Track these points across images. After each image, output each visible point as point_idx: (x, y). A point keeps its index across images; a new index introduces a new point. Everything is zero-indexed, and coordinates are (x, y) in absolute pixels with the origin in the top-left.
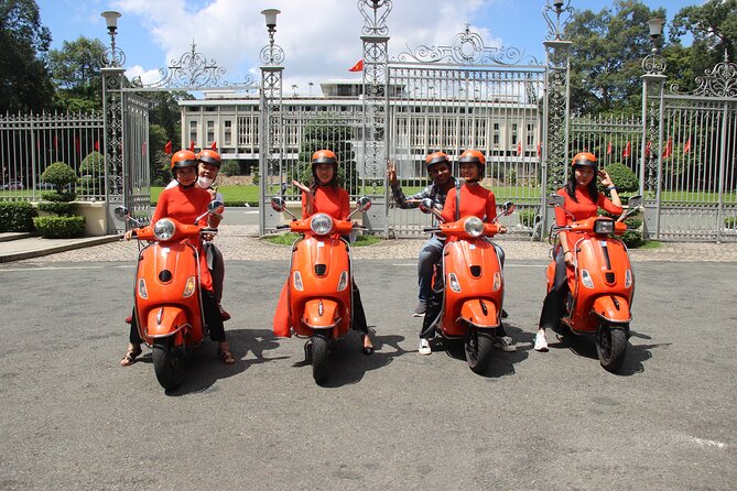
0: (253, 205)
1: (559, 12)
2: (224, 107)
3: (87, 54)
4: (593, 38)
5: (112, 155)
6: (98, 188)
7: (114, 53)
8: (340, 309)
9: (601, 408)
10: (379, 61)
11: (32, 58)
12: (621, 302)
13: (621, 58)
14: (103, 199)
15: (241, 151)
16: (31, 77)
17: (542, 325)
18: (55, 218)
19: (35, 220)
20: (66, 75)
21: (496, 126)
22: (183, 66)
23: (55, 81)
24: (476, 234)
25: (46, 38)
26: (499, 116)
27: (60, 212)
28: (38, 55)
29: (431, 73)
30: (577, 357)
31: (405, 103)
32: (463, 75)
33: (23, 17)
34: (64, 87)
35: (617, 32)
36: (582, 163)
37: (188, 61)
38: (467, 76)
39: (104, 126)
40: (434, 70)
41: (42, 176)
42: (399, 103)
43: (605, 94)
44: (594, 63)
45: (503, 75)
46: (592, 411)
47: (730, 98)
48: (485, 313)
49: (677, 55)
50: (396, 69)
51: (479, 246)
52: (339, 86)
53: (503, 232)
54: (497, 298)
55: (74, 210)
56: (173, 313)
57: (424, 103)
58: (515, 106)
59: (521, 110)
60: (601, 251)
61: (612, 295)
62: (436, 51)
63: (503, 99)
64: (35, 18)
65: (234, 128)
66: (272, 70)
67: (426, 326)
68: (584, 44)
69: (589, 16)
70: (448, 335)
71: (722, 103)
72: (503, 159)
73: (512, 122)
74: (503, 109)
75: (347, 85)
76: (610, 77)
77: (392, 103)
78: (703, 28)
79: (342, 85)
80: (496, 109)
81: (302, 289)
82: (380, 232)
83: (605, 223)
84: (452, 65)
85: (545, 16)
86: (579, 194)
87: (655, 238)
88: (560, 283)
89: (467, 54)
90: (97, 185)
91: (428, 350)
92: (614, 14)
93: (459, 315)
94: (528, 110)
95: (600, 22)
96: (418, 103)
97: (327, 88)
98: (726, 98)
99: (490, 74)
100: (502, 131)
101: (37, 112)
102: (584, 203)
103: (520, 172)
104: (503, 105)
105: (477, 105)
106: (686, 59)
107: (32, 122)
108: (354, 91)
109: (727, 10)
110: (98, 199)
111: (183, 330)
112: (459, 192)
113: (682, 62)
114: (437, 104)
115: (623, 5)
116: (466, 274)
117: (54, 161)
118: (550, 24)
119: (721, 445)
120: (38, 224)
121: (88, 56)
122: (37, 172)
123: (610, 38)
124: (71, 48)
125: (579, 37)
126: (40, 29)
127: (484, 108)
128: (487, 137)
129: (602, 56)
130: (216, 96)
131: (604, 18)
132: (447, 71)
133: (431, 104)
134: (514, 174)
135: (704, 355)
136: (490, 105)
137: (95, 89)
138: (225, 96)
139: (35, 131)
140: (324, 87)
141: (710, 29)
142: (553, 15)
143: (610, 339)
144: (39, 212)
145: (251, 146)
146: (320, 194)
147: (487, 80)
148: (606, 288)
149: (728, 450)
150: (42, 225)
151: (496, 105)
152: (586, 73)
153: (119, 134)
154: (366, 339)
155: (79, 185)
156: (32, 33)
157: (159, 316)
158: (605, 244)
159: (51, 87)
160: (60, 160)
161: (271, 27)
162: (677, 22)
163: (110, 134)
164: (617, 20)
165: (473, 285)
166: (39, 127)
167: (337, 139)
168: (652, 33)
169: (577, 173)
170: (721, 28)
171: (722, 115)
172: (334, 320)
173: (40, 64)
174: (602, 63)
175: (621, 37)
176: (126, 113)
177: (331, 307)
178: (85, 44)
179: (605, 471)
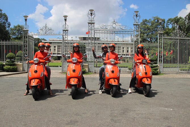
0: (61, 66)
1: (137, 17)
2: (54, 42)
3: (19, 29)
4: (147, 26)
5: (25, 51)
6: (21, 60)
7: (26, 26)
8: (79, 80)
9: (143, 103)
10: (92, 28)
11: (5, 30)
12: (149, 79)
13: (154, 31)
14: (22, 62)
15: (58, 54)
16: (5, 34)
17: (130, 87)
18: (9, 67)
19: (4, 67)
20: (14, 34)
21: (123, 48)
22: (43, 29)
23: (11, 35)
24: (113, 63)
25: (9, 24)
26: (124, 45)
27: (11, 65)
28: (7, 29)
29: (105, 32)
30: (139, 94)
31: (100, 42)
32: (113, 32)
33: (4, 19)
34: (13, 37)
35: (153, 24)
36: (140, 47)
37: (44, 28)
38: (114, 32)
39: (23, 44)
40: (106, 31)
41: (7, 56)
42: (99, 42)
43: (150, 40)
44: (148, 32)
45: (123, 32)
46: (141, 104)
47: (179, 38)
48: (115, 81)
49: (168, 30)
50: (96, 30)
51: (114, 66)
52: (83, 38)
53: (120, 63)
54: (118, 79)
55: (14, 65)
56: (37, 80)
57: (105, 42)
58: (128, 43)
59: (129, 44)
60: (144, 67)
61: (147, 78)
62: (106, 26)
63: (125, 41)
64: (7, 20)
65: (56, 48)
66: (65, 31)
67: (101, 87)
68: (145, 27)
69: (146, 20)
70: (106, 89)
71: (178, 39)
72: (125, 56)
73: (127, 47)
74: (125, 44)
75: (85, 38)
76: (152, 35)
77: (95, 42)
78: (174, 23)
79: (84, 37)
80: (123, 44)
81: (69, 75)
82: (92, 71)
83: (145, 60)
84: (110, 29)
85: (134, 18)
86: (139, 55)
87: (162, 73)
88: (134, 76)
89: (114, 27)
90: (20, 59)
91: (101, 93)
92: (152, 20)
93: (109, 82)
94: (131, 44)
95: (149, 22)
96: (104, 42)
97: (80, 38)
98: (178, 38)
99: (120, 32)
100: (125, 49)
101: (6, 40)
102: (141, 57)
103: (129, 60)
104: (125, 43)
105: (118, 42)
106: (170, 31)
107: (5, 43)
108: (87, 39)
109: (179, 20)
110: (20, 62)
111: (39, 84)
112: (109, 54)
113: (169, 32)
114: (108, 42)
115: (154, 18)
116: (110, 73)
117: (10, 52)
118: (135, 20)
119: (171, 109)
120: (5, 68)
121: (20, 29)
122: (5, 55)
123: (151, 26)
124: (16, 27)
125: (144, 25)
126: (8, 22)
127: (120, 43)
128: (121, 51)
129: (150, 30)
130: (52, 40)
131: (150, 21)
132: (109, 31)
133: (107, 42)
134: (128, 60)
135: (170, 94)
136: (122, 43)
137: (21, 38)
138: (54, 40)
139: (5, 45)
140: (79, 38)
141: (176, 24)
142: (135, 17)
143: (146, 89)
144: (5, 65)
145: (60, 53)
146: (75, 54)
147: (119, 33)
148: (145, 76)
149: (173, 110)
150: (6, 69)
151: (123, 43)
152: (146, 34)
153: (26, 46)
154: (86, 90)
155: (16, 59)
156: (6, 23)
157: (34, 81)
158: (145, 65)
159: (10, 37)
160: (11, 52)
161: (66, 20)
162: (168, 22)
163: (24, 46)
164: (153, 21)
165: (112, 75)
166: (6, 44)
167: (81, 48)
168: (160, 22)
169: (139, 49)
170: (178, 23)
171: (177, 42)
172: (77, 83)
173: (7, 31)
174: (150, 32)
175: (154, 25)
176: (29, 41)
177: (76, 80)
178: (19, 26)
179: (142, 114)
